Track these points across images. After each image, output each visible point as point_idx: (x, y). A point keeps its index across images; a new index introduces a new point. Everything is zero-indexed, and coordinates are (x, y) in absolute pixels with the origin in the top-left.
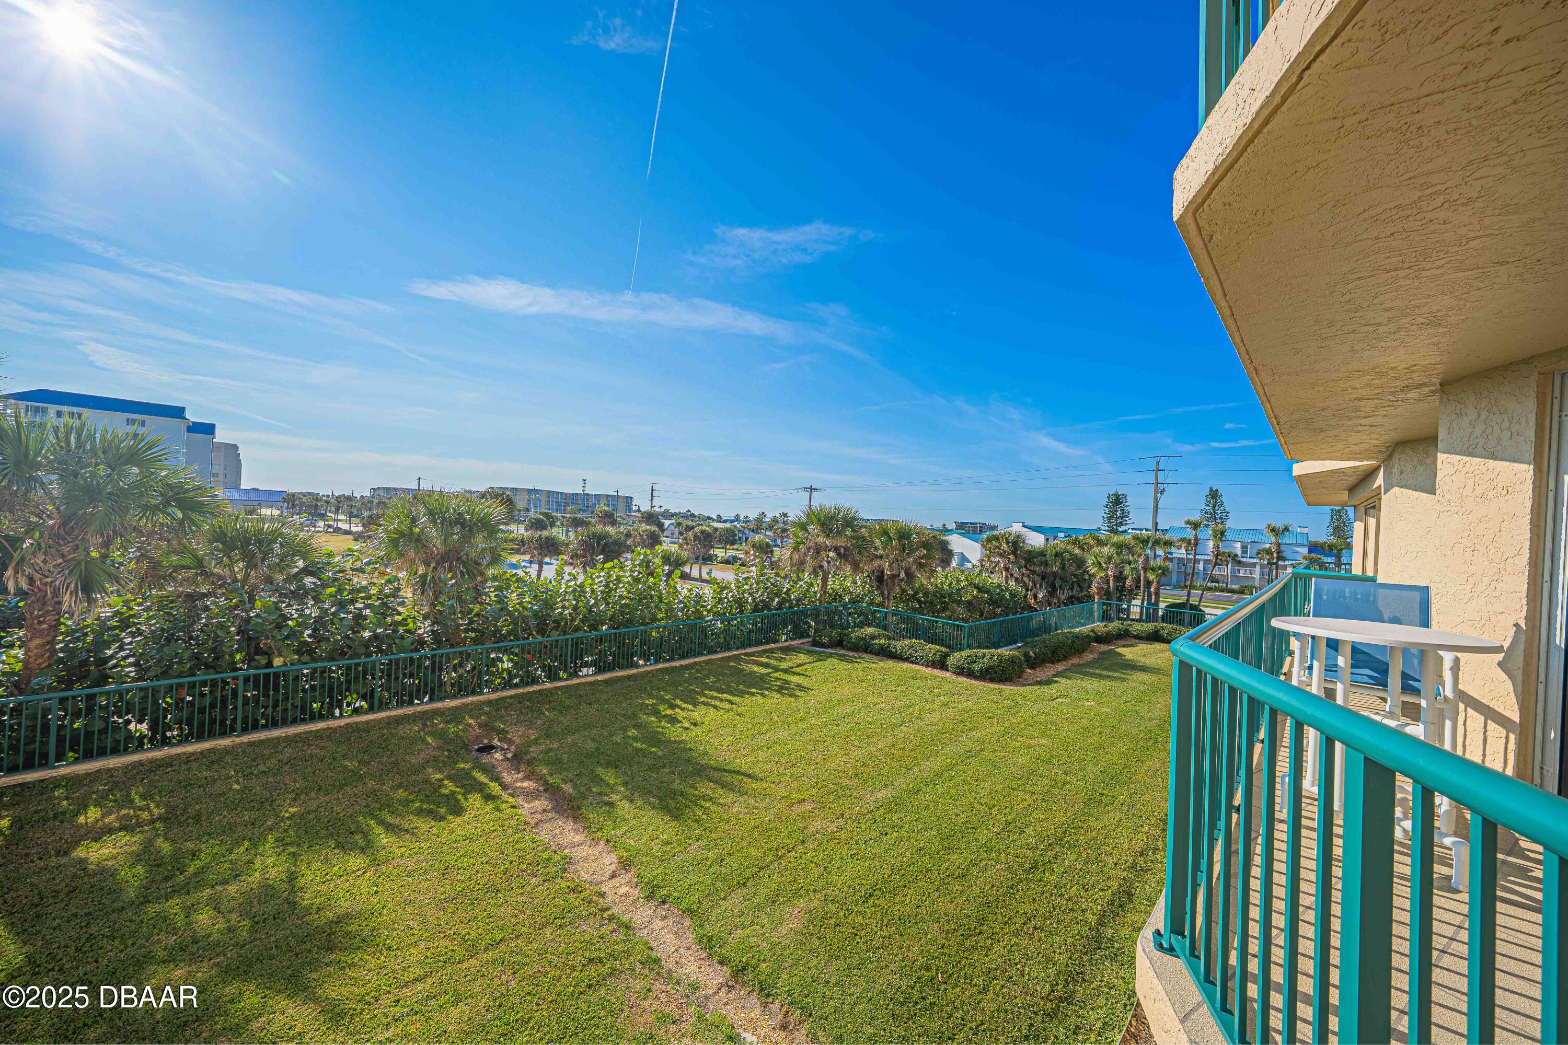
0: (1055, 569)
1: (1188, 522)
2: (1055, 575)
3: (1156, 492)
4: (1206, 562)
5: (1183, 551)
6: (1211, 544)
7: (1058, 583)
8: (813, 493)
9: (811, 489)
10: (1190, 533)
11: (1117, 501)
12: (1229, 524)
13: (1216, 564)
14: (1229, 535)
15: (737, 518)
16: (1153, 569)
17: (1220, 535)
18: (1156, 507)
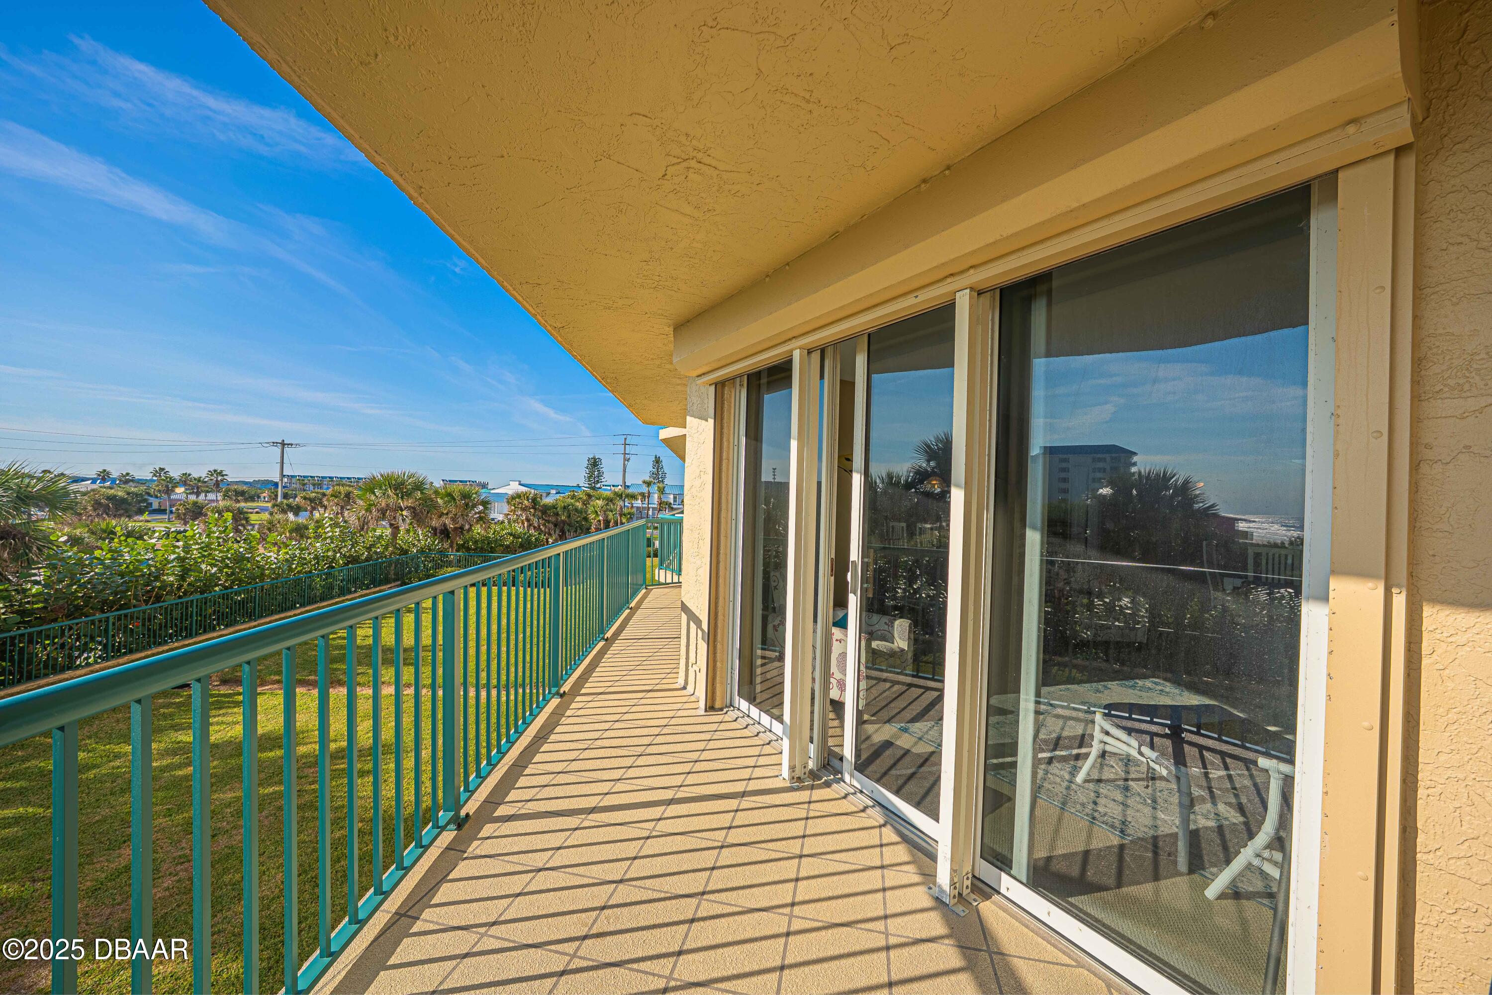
0: (563, 518)
1: (644, 482)
2: (564, 522)
3: (625, 460)
4: (653, 508)
5: (639, 501)
6: (656, 496)
7: (566, 528)
8: (286, 449)
9: (283, 444)
10: (645, 489)
11: (594, 463)
12: (666, 481)
13: (660, 510)
14: (667, 490)
15: (106, 476)
16: (625, 515)
17: (662, 491)
18: (625, 471)
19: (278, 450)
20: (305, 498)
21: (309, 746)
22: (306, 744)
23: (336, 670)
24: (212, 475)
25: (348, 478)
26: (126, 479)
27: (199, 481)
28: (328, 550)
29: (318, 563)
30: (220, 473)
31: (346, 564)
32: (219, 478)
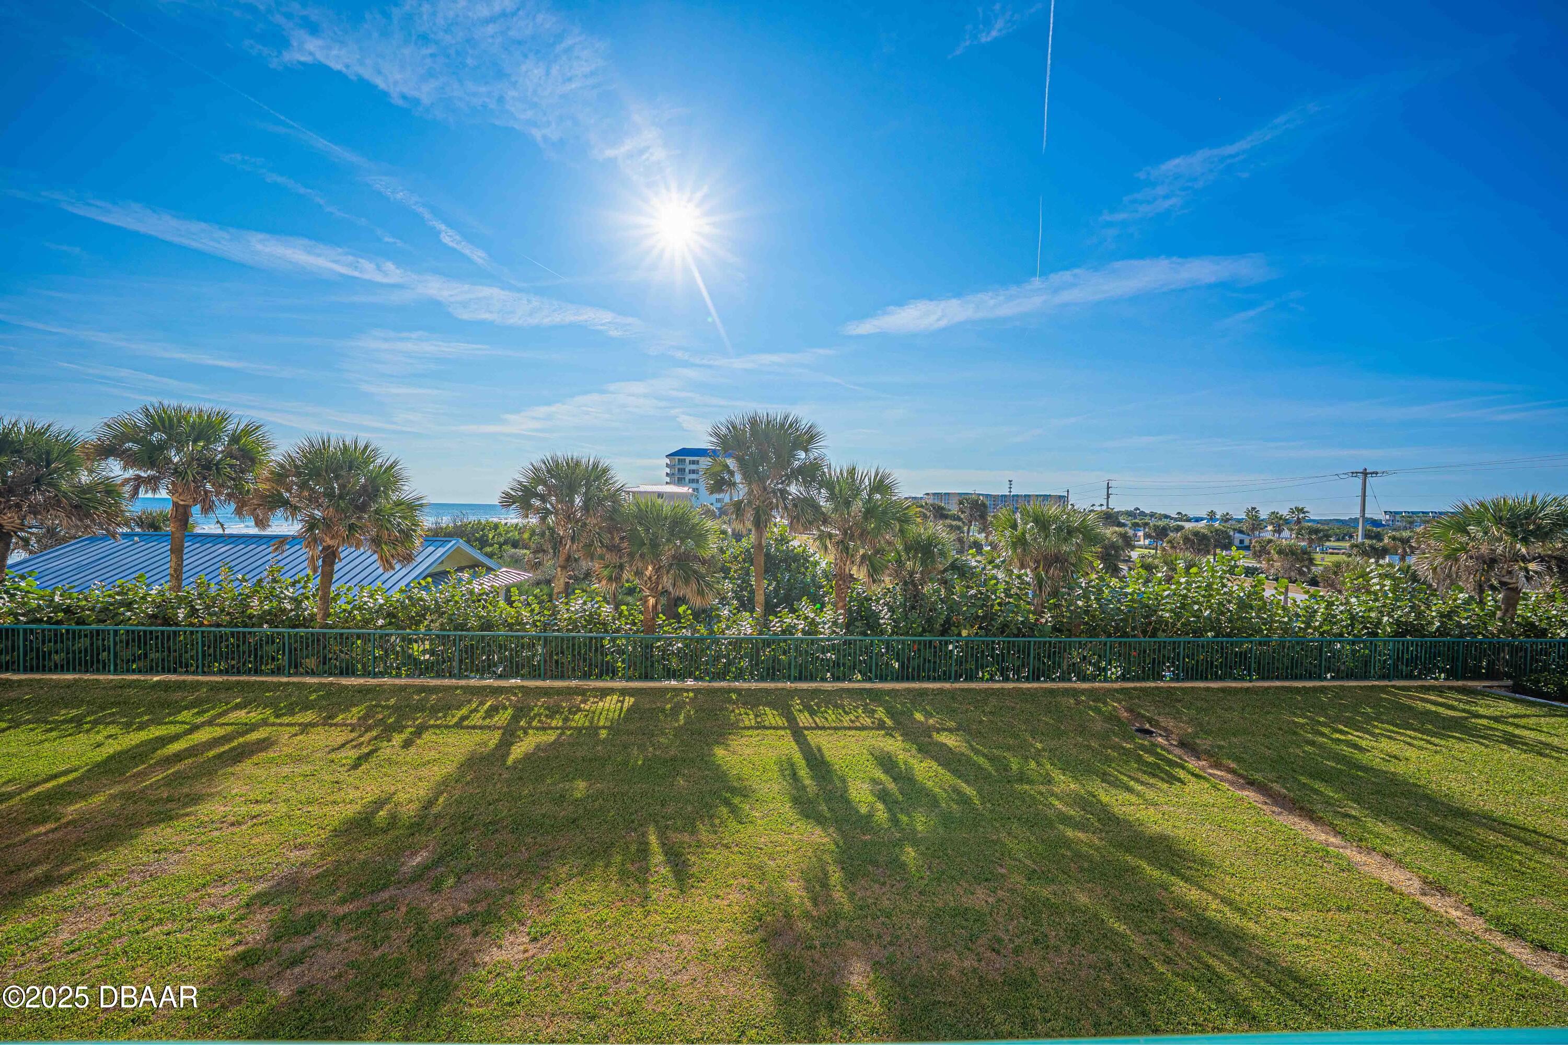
8: (1370, 479)
9: (1365, 473)
15: (1212, 516)
19: (1359, 481)
20: (1394, 538)
21: (1205, 895)
22: (1202, 888)
23: (1317, 792)
24: (1293, 513)
25: (1423, 513)
26: (1226, 519)
27: (1281, 519)
28: (1370, 610)
29: (1352, 625)
30: (1301, 510)
31: (1397, 634)
32: (1301, 516)
